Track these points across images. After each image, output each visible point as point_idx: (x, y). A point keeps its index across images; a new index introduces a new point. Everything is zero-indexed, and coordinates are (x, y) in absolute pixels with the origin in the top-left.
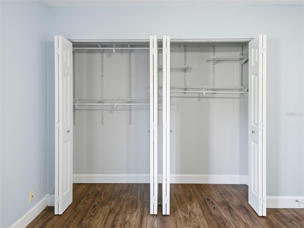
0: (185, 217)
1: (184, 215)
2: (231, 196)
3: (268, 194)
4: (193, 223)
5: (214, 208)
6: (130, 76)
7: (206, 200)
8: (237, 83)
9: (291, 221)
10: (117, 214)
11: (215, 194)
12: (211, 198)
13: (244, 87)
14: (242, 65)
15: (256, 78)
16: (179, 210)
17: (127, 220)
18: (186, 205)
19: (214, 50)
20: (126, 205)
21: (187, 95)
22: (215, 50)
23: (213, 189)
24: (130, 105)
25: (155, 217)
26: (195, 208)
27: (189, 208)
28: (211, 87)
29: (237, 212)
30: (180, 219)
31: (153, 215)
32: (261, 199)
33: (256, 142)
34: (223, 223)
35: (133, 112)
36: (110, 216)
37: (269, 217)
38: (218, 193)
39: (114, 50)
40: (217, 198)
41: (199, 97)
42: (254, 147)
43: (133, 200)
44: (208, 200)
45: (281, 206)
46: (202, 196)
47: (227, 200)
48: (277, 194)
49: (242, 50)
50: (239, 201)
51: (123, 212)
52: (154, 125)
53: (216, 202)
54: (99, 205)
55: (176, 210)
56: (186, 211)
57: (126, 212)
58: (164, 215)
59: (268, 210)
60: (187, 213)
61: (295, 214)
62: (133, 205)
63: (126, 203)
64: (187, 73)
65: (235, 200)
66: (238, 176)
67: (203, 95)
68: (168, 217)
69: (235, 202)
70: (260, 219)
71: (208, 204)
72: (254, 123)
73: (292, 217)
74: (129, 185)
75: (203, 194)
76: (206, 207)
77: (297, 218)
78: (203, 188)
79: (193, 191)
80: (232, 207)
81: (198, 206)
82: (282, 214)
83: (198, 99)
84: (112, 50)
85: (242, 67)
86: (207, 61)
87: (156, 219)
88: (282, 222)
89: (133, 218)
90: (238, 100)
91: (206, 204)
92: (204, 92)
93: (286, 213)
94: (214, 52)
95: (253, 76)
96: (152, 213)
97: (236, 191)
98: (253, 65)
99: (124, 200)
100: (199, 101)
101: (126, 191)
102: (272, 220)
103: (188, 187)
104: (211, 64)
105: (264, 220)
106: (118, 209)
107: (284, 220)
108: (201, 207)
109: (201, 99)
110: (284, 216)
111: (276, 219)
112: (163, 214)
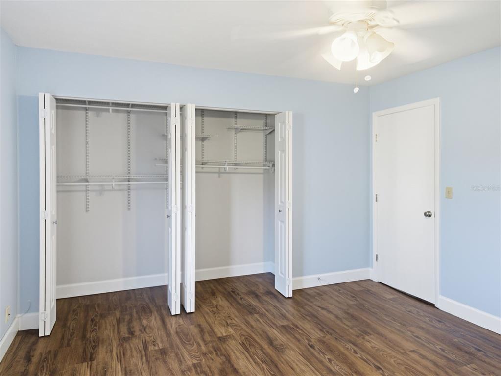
0: (213, 311)
1: (211, 310)
2: (257, 285)
3: (294, 276)
4: (223, 314)
5: (241, 298)
6: (129, 144)
7: (231, 293)
8: (260, 156)
9: (314, 297)
10: (130, 321)
11: (239, 286)
12: (235, 290)
13: (270, 162)
14: (266, 135)
15: (283, 155)
16: (203, 306)
17: (145, 325)
18: (210, 301)
19: (236, 117)
20: (136, 312)
21: (205, 170)
22: (238, 117)
23: (236, 281)
24: (129, 184)
25: (178, 316)
26: (221, 302)
27: (214, 302)
28: (233, 161)
29: (265, 298)
30: (208, 313)
31: (176, 315)
32: (288, 280)
33: (283, 222)
34: (252, 309)
35: (133, 193)
36: (121, 325)
37: (295, 297)
38: (242, 285)
39: (111, 110)
40: (241, 288)
41: (219, 173)
42: (281, 226)
43: (143, 306)
44: (233, 292)
45: (305, 286)
46: (225, 289)
47: (253, 289)
48: (302, 275)
49: (266, 118)
50: (265, 288)
51: (136, 319)
52: (177, 209)
53: (242, 293)
54: (99, 317)
55: (201, 306)
56: (212, 306)
57: (140, 319)
58: (189, 313)
59: (294, 291)
60: (214, 307)
61: (318, 291)
62: (145, 310)
63: (135, 311)
64: (205, 143)
65: (261, 288)
66: (262, 264)
67: (225, 171)
68: (194, 315)
69: (261, 290)
70: (287, 301)
71: (234, 296)
72: (281, 202)
73: (315, 294)
74: (127, 292)
75: (226, 287)
76: (232, 299)
77: (318, 294)
78: (224, 282)
79: (214, 287)
80: (259, 294)
81: (224, 299)
82: (306, 293)
83: (217, 175)
84: (109, 109)
85: (266, 137)
86: (229, 129)
87: (181, 318)
88: (306, 299)
89: (152, 322)
90: (262, 176)
91: (232, 296)
92: (227, 167)
93: (309, 292)
94: (236, 119)
95: (279, 152)
96: (173, 313)
97: (260, 280)
98: (279, 140)
99: (130, 308)
100: (219, 177)
101: (128, 299)
102: (298, 299)
103: (207, 284)
104: (233, 132)
105: (290, 300)
106: (127, 318)
107: (308, 297)
108: (226, 299)
109: (221, 175)
110: (308, 295)
111: (301, 298)
112: (187, 312)
